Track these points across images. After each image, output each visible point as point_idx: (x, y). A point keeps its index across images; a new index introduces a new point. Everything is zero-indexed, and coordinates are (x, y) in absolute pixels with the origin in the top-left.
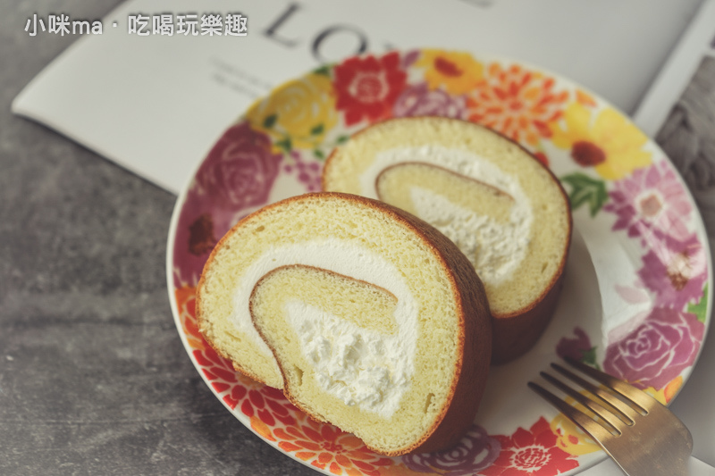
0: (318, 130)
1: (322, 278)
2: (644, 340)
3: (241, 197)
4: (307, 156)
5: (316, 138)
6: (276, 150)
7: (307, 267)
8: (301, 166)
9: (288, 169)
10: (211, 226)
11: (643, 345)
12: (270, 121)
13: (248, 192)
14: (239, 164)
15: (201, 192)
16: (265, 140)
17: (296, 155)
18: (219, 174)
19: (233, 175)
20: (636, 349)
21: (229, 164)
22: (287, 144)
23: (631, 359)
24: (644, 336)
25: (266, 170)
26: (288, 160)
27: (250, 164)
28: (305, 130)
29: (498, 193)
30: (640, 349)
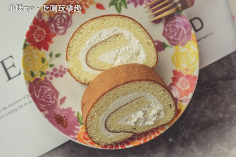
0: (43, 60)
1: (120, 110)
2: (172, 30)
3: (53, 100)
4: (50, 70)
5: (46, 63)
6: (43, 78)
7: (114, 112)
8: (52, 74)
9: (51, 78)
10: (59, 115)
11: (174, 31)
12: (32, 74)
13: (52, 96)
14: (41, 94)
15: (46, 112)
16: (37, 80)
17: (48, 73)
18: (43, 103)
19: (45, 98)
20: (173, 34)
21: (40, 97)
22: (42, 73)
23: (174, 37)
24: (172, 29)
25: (48, 86)
26: (48, 76)
27: (43, 90)
28: (41, 65)
29: (117, 35)
30: (174, 33)
